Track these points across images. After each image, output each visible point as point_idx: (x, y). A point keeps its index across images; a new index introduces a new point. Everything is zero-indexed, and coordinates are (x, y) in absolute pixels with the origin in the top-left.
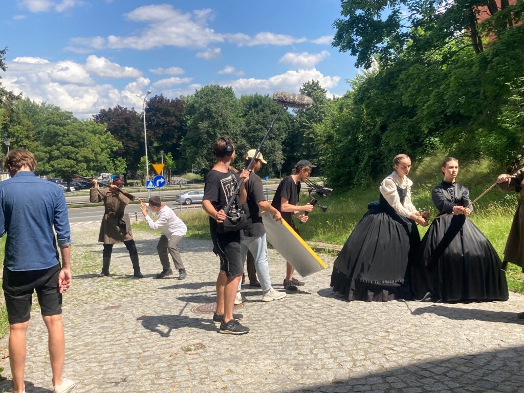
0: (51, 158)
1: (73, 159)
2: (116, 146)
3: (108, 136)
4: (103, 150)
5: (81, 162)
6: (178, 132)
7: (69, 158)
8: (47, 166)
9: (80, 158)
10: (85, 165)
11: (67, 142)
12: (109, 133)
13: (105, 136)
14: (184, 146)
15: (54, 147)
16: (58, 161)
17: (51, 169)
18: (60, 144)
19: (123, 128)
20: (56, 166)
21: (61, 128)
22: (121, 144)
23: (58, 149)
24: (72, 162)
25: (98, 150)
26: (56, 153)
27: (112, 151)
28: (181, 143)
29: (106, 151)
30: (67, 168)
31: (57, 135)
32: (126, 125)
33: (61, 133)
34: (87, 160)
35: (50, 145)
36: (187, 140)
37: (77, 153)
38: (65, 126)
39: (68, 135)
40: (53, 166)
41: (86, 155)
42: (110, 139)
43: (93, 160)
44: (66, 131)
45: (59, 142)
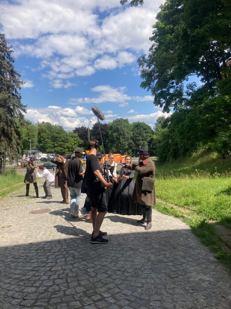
0: (55, 147)
1: (63, 147)
2: (81, 142)
3: (78, 138)
4: (75, 144)
5: (66, 148)
6: (106, 137)
7: (61, 147)
8: (53, 150)
9: (66, 147)
10: (67, 150)
11: (61, 140)
12: (78, 137)
13: (77, 138)
14: (107, 143)
15: (56, 142)
16: (57, 148)
17: (54, 151)
18: (58, 141)
19: (84, 135)
20: (56, 150)
21: (59, 135)
22: (83, 142)
23: (57, 143)
24: (62, 148)
25: (73, 144)
26: (56, 145)
27: (79, 144)
28: (106, 141)
29: (76, 144)
30: (60, 151)
31: (57, 137)
32: (85, 134)
33: (58, 137)
34: (68, 148)
35: (54, 142)
36: (109, 140)
37: (64, 145)
38: (60, 134)
39: (61, 138)
40: (55, 150)
41: (68, 146)
42: (78, 139)
43: (70, 148)
44: (60, 136)
45: (58, 140)
